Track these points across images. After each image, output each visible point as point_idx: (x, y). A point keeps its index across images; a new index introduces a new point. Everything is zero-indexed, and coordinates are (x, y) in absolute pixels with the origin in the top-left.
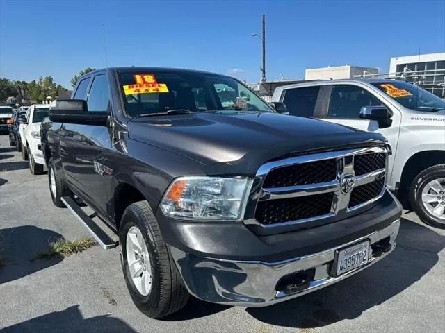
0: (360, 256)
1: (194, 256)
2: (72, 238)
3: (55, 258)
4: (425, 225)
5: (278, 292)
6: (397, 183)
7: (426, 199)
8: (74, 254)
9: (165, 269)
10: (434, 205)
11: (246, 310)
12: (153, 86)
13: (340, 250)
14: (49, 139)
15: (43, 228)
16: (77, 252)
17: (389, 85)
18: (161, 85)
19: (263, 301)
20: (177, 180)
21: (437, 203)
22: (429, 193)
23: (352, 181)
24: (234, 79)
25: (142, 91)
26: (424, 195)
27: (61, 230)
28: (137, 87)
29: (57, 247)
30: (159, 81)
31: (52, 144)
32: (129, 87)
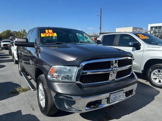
0: (120, 96)
1: (58, 94)
2: (23, 87)
3: (16, 93)
4: (152, 87)
5: (87, 108)
6: (142, 70)
7: (153, 77)
8: (23, 92)
9: (49, 98)
10: (155, 79)
11: (80, 114)
12: (51, 34)
13: (111, 94)
14: (19, 52)
15: (15, 83)
16: (24, 92)
17: (140, 34)
18: (54, 33)
19: (81, 111)
20: (53, 67)
21: (157, 78)
22: (154, 74)
23: (116, 69)
24: (82, 31)
25: (47, 35)
26: (152, 75)
27: (20, 83)
28: (46, 34)
29: (18, 89)
30: (54, 32)
31: (20, 54)
32: (43, 34)
